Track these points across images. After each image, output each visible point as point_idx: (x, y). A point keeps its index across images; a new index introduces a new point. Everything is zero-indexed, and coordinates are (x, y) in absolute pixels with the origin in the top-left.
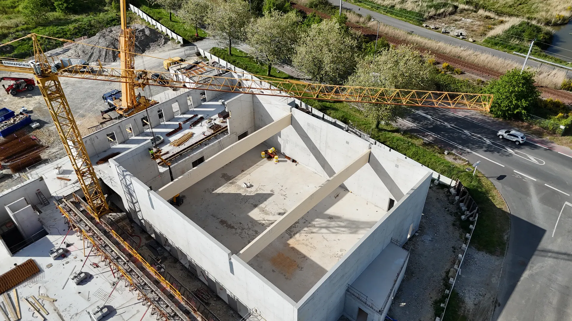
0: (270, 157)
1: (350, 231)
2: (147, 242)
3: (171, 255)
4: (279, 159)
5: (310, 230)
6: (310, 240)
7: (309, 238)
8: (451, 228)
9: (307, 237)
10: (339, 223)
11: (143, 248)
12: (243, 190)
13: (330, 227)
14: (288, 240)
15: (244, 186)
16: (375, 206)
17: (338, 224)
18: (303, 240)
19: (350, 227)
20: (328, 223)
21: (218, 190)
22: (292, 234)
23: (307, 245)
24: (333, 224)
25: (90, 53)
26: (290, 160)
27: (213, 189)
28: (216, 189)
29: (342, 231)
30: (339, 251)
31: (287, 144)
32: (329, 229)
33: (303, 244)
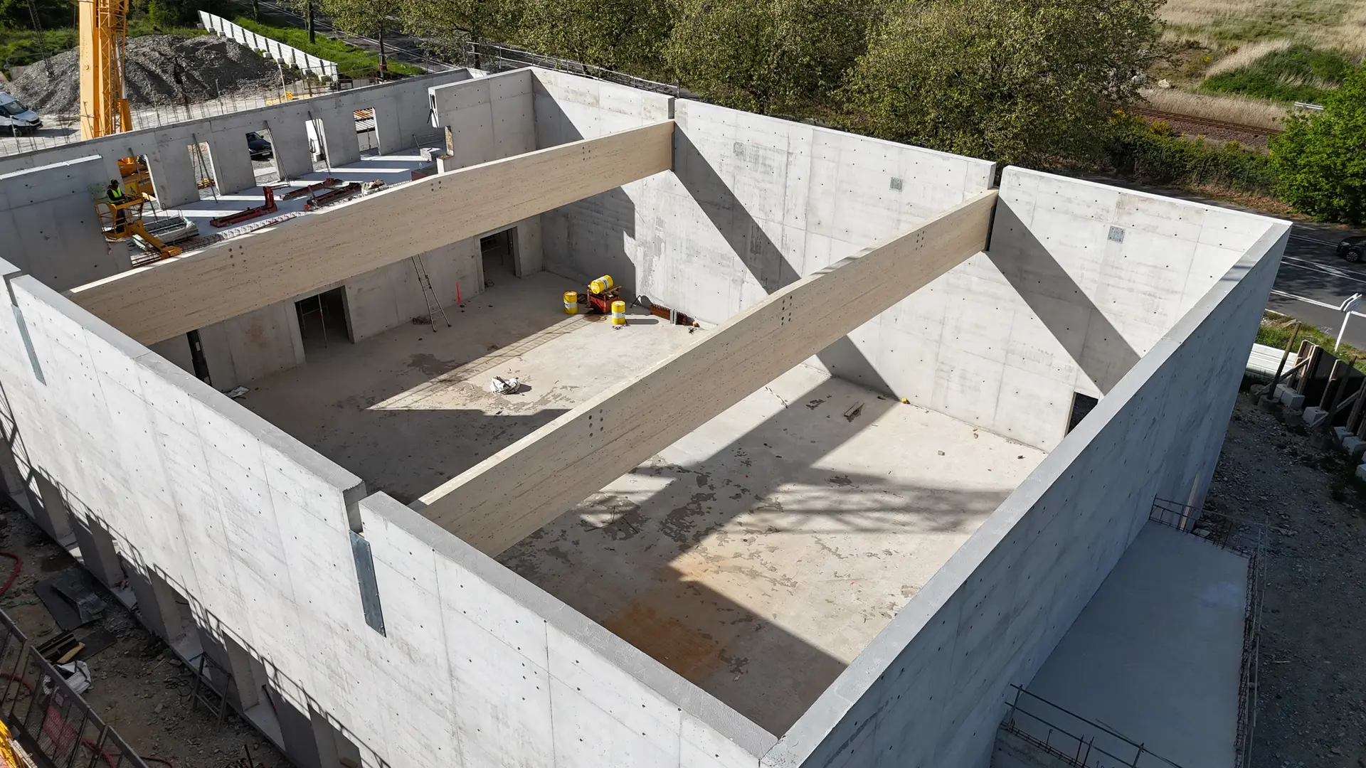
0: (595, 309)
1: (928, 523)
2: (43, 577)
3: (138, 625)
4: (628, 317)
5: (765, 521)
6: (766, 556)
7: (761, 548)
8: (1333, 511)
9: (754, 544)
10: (878, 496)
11: (17, 601)
12: (492, 401)
13: (842, 512)
14: (673, 558)
15: (493, 389)
16: (1010, 440)
17: (880, 502)
18: (737, 555)
19: (927, 510)
20: (836, 497)
21: (390, 401)
22: (689, 535)
23: (754, 574)
24: (855, 500)
25: (45, 93)
26: (668, 318)
27: (373, 398)
28: (383, 400)
29: (895, 523)
30: (897, 592)
31: (656, 259)
32: (840, 517)
33: (739, 569)
